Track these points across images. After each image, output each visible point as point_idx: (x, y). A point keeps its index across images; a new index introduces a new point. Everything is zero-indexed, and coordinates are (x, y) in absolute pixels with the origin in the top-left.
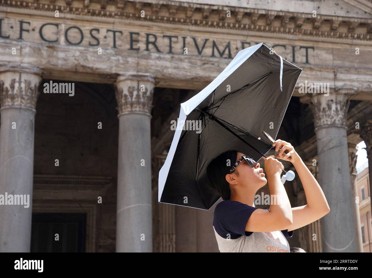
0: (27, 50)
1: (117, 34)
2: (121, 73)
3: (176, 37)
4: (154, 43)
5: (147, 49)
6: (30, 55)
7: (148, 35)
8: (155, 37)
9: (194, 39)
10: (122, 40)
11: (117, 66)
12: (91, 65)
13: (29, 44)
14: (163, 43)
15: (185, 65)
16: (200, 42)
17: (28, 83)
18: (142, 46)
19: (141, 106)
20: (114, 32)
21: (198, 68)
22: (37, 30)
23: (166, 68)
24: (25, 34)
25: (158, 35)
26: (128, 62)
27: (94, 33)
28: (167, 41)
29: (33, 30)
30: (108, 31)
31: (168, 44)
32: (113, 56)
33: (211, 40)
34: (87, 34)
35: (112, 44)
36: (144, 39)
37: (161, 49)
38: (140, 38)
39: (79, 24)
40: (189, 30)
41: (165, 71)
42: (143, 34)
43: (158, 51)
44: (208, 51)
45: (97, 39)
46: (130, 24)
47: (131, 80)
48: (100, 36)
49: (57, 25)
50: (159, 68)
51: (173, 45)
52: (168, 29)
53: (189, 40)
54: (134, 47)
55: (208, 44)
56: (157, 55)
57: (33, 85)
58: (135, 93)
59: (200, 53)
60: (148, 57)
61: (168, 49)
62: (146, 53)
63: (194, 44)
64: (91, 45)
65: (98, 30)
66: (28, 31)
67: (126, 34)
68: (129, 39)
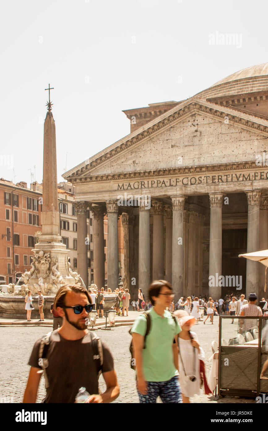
0: (178, 189)
1: (208, 177)
2: (209, 192)
3: (229, 175)
4: (221, 179)
5: (218, 182)
6: (179, 191)
7: (219, 176)
8: (221, 176)
9: (236, 175)
10: (210, 180)
11: (207, 190)
12: (198, 191)
13: (178, 187)
14: (224, 178)
15: (232, 186)
16: (238, 175)
17: (179, 201)
18: (216, 181)
19: (216, 204)
20: (207, 177)
21: (237, 186)
22: (181, 181)
23: (225, 188)
24: (177, 183)
25: (222, 175)
26: (211, 188)
27: (200, 178)
28: (225, 177)
29: (180, 181)
30: (205, 177)
31: (226, 178)
32: (206, 186)
33: (242, 174)
34: (197, 179)
35: (206, 181)
36: (217, 178)
37: (223, 181)
38: (216, 178)
39: (194, 176)
40: (233, 172)
41: (225, 189)
42: (217, 176)
43: (222, 182)
44: (241, 179)
45: (201, 181)
46: (211, 173)
47: (212, 195)
48: (202, 179)
49: (187, 178)
50: (222, 189)
51: (228, 178)
52: (226, 173)
53: (234, 175)
54: (214, 181)
55: (241, 176)
56: (221, 184)
57: (181, 201)
58: (213, 199)
59: (238, 180)
60: (218, 185)
61: (226, 180)
62: (218, 183)
63: (235, 176)
64: (199, 183)
65: (201, 177)
66: (178, 182)
67: (211, 177)
68: (212, 179)
